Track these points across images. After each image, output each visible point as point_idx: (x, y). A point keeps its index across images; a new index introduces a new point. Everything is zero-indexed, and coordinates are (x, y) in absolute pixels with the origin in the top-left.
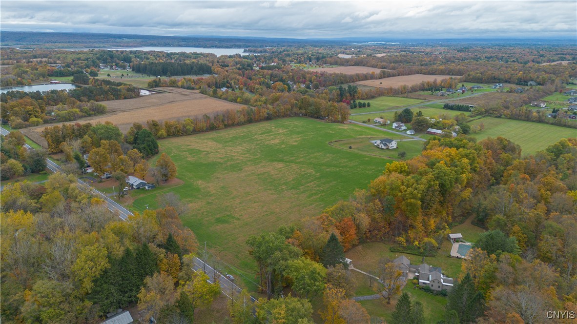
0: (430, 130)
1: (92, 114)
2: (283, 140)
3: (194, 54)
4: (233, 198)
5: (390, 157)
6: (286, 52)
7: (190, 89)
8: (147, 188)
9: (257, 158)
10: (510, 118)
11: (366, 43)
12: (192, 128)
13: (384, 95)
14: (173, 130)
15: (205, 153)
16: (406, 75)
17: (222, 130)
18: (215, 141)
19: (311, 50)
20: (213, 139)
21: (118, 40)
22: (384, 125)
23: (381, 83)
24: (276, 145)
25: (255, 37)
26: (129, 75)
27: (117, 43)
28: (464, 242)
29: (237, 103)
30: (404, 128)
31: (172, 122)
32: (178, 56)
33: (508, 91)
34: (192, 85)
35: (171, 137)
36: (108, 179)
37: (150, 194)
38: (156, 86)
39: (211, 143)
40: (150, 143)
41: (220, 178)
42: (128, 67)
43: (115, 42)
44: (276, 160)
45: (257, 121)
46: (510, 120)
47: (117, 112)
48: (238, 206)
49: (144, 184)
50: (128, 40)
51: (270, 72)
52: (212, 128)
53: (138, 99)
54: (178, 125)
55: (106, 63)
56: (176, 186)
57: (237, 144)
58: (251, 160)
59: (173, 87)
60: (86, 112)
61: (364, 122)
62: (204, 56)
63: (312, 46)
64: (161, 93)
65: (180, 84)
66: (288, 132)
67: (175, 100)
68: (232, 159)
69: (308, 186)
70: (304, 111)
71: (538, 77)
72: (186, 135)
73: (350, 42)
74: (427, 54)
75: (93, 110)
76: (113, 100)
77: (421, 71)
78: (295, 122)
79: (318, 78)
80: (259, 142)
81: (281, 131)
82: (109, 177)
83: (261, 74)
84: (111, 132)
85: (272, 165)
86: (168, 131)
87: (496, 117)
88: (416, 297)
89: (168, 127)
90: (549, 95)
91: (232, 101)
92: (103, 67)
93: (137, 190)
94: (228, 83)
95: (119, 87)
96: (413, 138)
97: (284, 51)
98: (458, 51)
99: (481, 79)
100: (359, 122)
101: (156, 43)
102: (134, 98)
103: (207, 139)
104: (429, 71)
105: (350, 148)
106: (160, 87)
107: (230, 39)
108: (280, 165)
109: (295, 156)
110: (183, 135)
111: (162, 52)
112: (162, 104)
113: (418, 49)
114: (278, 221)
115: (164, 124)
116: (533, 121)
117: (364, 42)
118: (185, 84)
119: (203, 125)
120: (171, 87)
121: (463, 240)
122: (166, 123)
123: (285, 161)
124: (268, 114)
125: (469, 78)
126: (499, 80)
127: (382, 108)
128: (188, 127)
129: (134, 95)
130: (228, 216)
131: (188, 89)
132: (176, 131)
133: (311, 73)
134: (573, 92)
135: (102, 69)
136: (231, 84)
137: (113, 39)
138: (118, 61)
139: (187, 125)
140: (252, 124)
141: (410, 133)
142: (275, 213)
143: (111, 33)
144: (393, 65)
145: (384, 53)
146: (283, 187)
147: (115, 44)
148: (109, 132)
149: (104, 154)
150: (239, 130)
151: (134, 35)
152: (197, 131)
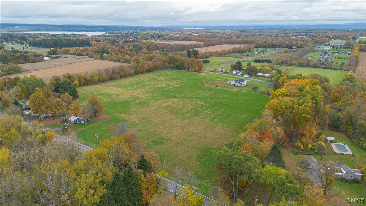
0: (258, 74)
1: (11, 73)
2: (168, 84)
3: (73, 35)
4: (156, 125)
5: (248, 91)
6: (135, 33)
7: (80, 55)
8: (83, 122)
9: (156, 97)
10: (297, 66)
11: (182, 29)
12: (97, 79)
13: (213, 56)
14: (83, 81)
15: (115, 95)
16: (218, 45)
17: (119, 80)
18: (117, 87)
19: (152, 32)
20: (116, 86)
21: (11, 27)
22: (226, 72)
23: (206, 49)
24: (165, 87)
25: (110, 25)
26: (28, 48)
27: (11, 29)
28: (337, 143)
29: (121, 62)
30: (240, 73)
31: (82, 75)
32: (61, 36)
33: (284, 52)
34: (82, 53)
35: (82, 86)
36: (46, 118)
37: (87, 127)
38: (54, 54)
39: (116, 89)
40: (73, 89)
41: (137, 112)
42: (25, 43)
43: (9, 28)
44: (171, 97)
45: (141, 73)
46: (298, 67)
47: (31, 71)
48: (164, 131)
49: (80, 120)
50: (19, 27)
51: (132, 44)
52: (111, 79)
53: (42, 63)
54: (87, 77)
55: (8, 41)
56: (105, 119)
57: (136, 88)
58: (152, 98)
59: (67, 54)
60: (6, 72)
61: (211, 71)
62: (80, 36)
63: (150, 30)
64: (59, 58)
65: (72, 52)
66: (168, 79)
67: (73, 62)
68: (138, 98)
69: (206, 113)
70: (172, 65)
71: (297, 44)
72: (93, 84)
73: (172, 28)
74: (223, 33)
75: (11, 70)
76: (23, 63)
77: (227, 42)
78: (169, 72)
79: (167, 47)
80: (151, 86)
81: (162, 78)
82: (46, 117)
83: (126, 45)
84: (38, 82)
85: (170, 101)
86: (79, 82)
87: (289, 66)
88: (339, 187)
89: (79, 78)
90: (308, 53)
91: (116, 61)
92: (5, 44)
93: (76, 125)
94: (106, 51)
95: (27, 54)
96: (250, 79)
97: (133, 32)
98: (240, 32)
99: (265, 46)
100: (208, 71)
101: (40, 28)
102: (40, 62)
103: (111, 86)
104: (232, 42)
105: (217, 86)
106: (57, 54)
107: (94, 26)
108: (176, 100)
109: (183, 94)
110: (91, 84)
111: (48, 34)
112: (64, 65)
113: (216, 31)
114: (201, 139)
115: (76, 76)
116: (311, 67)
117: (182, 28)
118: (76, 52)
119: (105, 76)
120: (65, 54)
121: (336, 141)
122: (78, 76)
123: (178, 98)
124: (149, 67)
125: (258, 45)
126: (275, 46)
127: (217, 63)
128: (95, 78)
129: (39, 60)
130: (161, 138)
131: (78, 55)
132: (86, 82)
133: (161, 44)
134: (320, 51)
135: (6, 45)
136: (109, 52)
137: (7, 27)
138: (16, 40)
139: (93, 77)
140: (139, 75)
141: (246, 77)
142: (194, 133)
143: (5, 23)
144: (208, 39)
145: (197, 33)
146: (188, 115)
147: (10, 30)
148: (36, 82)
149: (42, 98)
150: (132, 79)
151: (22, 24)
152: (101, 81)
